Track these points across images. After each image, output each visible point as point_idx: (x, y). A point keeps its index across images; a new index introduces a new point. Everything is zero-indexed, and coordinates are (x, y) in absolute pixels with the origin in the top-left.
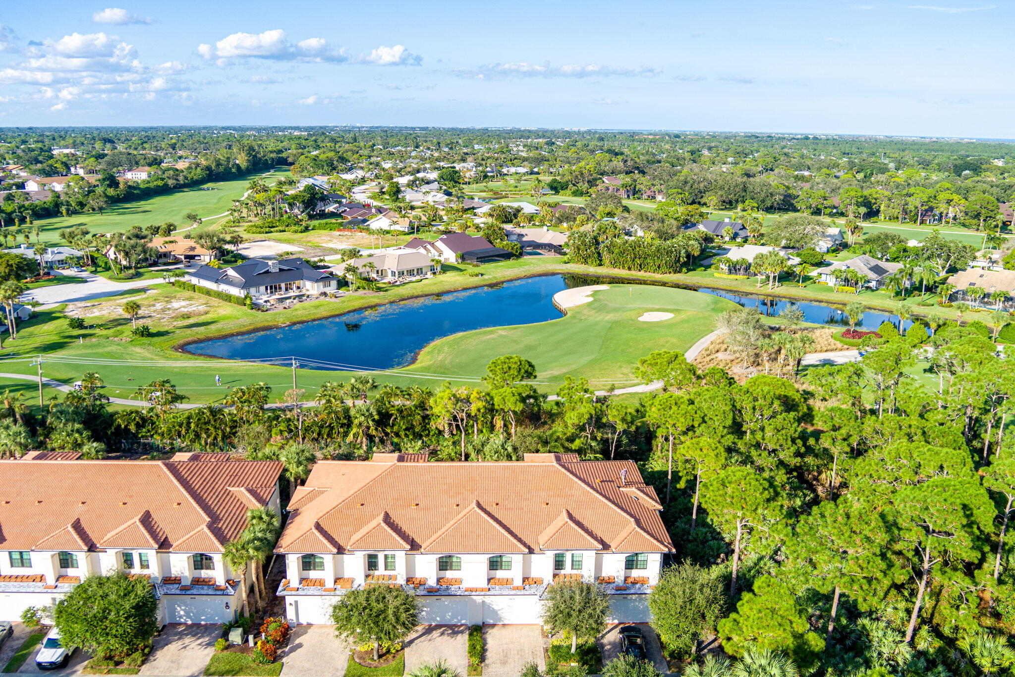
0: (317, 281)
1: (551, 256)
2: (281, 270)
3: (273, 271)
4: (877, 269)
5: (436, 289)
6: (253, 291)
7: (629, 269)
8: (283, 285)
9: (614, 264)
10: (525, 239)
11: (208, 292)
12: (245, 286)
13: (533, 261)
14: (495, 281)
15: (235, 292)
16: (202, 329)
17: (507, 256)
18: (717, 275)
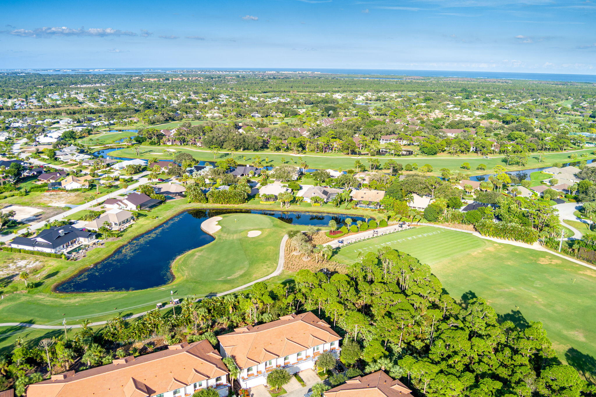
0: (88, 237)
1: (178, 199)
2: (65, 234)
3: (62, 235)
4: (325, 193)
5: (142, 231)
6: (58, 248)
7: (222, 204)
8: (70, 242)
9: (215, 202)
10: (162, 191)
12: (53, 247)
13: (174, 203)
14: (165, 220)
15: (48, 250)
16: (55, 277)
17: (161, 203)
18: (261, 202)
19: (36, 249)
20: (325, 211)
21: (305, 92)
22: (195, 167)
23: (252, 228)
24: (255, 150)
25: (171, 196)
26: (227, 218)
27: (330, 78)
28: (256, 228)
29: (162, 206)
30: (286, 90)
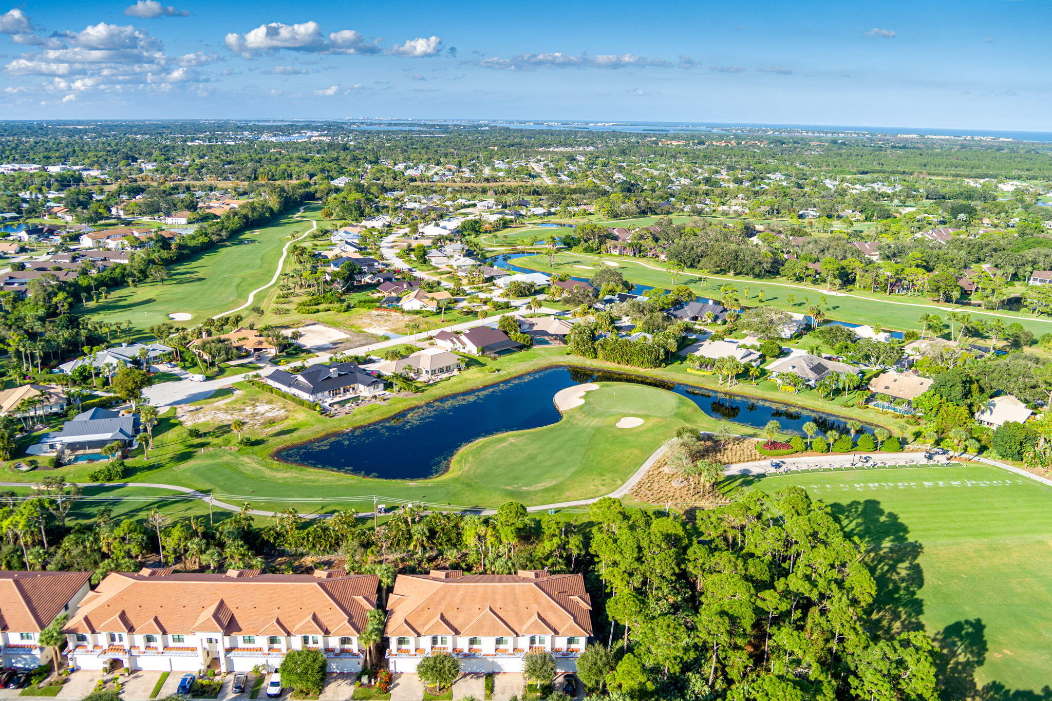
0: (369, 385)
1: (556, 345)
2: (339, 375)
3: (334, 376)
4: (818, 368)
5: (460, 388)
6: (319, 395)
7: (619, 363)
8: (342, 389)
9: (607, 358)
10: (535, 328)
11: (284, 396)
12: (313, 392)
13: (542, 352)
14: (509, 377)
15: (305, 396)
16: (287, 437)
17: (521, 347)
18: (689, 370)
19: (294, 391)
20: (799, 403)
21: (947, 175)
22: (620, 296)
23: (632, 412)
24: (758, 276)
25: (546, 338)
26: (605, 389)
27: (1022, 152)
28: (641, 413)
29: (523, 353)
30: (907, 170)
